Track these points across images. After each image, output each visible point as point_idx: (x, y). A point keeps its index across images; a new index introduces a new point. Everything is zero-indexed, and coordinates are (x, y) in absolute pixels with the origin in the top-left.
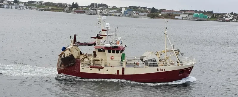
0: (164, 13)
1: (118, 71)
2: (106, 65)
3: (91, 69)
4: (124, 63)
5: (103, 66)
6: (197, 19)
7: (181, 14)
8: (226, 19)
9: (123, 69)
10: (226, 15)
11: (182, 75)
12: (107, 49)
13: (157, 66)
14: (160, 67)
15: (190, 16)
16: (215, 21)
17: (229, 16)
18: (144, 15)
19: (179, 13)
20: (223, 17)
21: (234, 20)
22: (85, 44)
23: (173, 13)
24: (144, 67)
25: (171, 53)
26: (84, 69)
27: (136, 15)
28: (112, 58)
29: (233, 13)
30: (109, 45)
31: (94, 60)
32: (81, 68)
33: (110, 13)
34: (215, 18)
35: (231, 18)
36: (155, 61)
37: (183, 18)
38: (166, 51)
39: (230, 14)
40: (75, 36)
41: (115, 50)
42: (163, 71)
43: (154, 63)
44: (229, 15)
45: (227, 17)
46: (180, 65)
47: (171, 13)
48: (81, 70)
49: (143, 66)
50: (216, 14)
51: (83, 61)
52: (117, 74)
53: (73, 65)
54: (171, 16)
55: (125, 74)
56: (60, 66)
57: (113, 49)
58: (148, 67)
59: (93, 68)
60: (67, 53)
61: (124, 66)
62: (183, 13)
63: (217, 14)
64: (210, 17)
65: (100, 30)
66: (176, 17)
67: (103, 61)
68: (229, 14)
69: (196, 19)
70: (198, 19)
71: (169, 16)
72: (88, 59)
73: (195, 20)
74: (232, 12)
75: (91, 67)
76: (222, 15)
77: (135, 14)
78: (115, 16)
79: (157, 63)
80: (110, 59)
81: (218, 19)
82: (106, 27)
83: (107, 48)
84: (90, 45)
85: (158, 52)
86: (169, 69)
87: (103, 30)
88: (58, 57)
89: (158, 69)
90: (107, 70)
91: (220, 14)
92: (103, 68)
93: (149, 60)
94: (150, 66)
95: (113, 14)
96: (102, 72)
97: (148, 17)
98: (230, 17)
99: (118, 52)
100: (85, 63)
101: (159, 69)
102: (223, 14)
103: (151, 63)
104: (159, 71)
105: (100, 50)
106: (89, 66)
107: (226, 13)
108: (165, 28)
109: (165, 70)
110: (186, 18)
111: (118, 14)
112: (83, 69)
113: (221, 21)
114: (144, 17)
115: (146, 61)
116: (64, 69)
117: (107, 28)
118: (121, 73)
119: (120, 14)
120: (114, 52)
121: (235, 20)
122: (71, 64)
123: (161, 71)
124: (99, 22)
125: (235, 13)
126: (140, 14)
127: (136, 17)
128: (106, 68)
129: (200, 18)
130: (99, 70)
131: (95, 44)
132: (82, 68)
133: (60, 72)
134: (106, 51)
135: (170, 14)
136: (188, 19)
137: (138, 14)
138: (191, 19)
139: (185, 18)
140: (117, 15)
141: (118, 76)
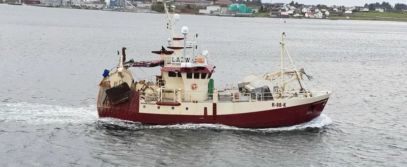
0: (179, 4)
1: (206, 109)
2: (183, 100)
3: (159, 108)
4: (215, 95)
5: (179, 101)
6: (235, 13)
7: (209, 6)
8: (283, 13)
9: (215, 105)
10: (282, 7)
11: (311, 113)
12: (185, 72)
13: (272, 98)
14: (276, 101)
15: (224, 10)
16: (264, 17)
17: (287, 9)
18: (146, 8)
19: (206, 4)
20: (277, 10)
21: (295, 16)
22: (144, 65)
23: (195, 4)
24: (250, 100)
25: (290, 76)
26: (146, 108)
27: (132, 7)
28: (194, 87)
29: (295, 3)
30: (189, 65)
31: (163, 92)
32: (141, 106)
33: (85, 4)
34: (264, 12)
35: (291, 12)
36: (268, 90)
37: (212, 12)
38: (282, 73)
39: (290, 4)
40: (124, 49)
41: (199, 73)
42: (282, 107)
43: (266, 95)
44: (288, 7)
45: (284, 10)
46: (309, 97)
47: (192, 4)
48: (142, 110)
49: (247, 100)
50: (265, 4)
51: (144, 94)
52: (203, 115)
53: (127, 101)
54: (192, 9)
55: (218, 113)
56: (104, 103)
57: (196, 72)
58: (256, 100)
59: (163, 105)
60: (114, 81)
61: (215, 100)
62: (212, 4)
63: (268, 5)
64: (257, 11)
65: (169, 39)
66: (201, 11)
67: (179, 93)
68: (287, 5)
69: (235, 15)
70: (237, 14)
71: (189, 9)
72: (153, 90)
73: (232, 16)
74: (293, 2)
75: (159, 104)
76: (276, 7)
77: (129, 5)
78: (94, 9)
79: (271, 95)
80: (190, 89)
81: (270, 14)
82: (183, 33)
83: (186, 70)
84: (153, 65)
85: (269, 75)
86: (290, 103)
87: (174, 39)
88: (98, 88)
89: (273, 105)
90: (187, 109)
91: (273, 5)
92: (179, 104)
93: (257, 89)
94: (259, 99)
95: (90, 5)
96: (177, 111)
97: (153, 12)
98: (290, 9)
99: (203, 77)
100: (148, 97)
101: (276, 104)
102: (279, 5)
103: (260, 93)
104: (276, 108)
105: (172, 74)
106: (155, 102)
107: (283, 4)
108: (281, 34)
109: (284, 105)
110: (217, 13)
111: (100, 6)
112: (144, 107)
113: (274, 17)
114: (146, 11)
115: (253, 90)
116: (111, 109)
117: (185, 34)
118: (210, 113)
119: (104, 6)
120: (197, 77)
121: (298, 15)
122: (125, 99)
123: (279, 108)
124: (168, 24)
125: (297, 3)
126: (138, 5)
127: (132, 11)
128: (184, 105)
129: (241, 12)
130: (173, 108)
131: (162, 63)
132: (143, 105)
133: (102, 114)
134: (184, 75)
135: (191, 6)
136: (221, 14)
137: (135, 5)
138: (227, 15)
139: (215, 13)
140: (97, 7)
141: (205, 119)
